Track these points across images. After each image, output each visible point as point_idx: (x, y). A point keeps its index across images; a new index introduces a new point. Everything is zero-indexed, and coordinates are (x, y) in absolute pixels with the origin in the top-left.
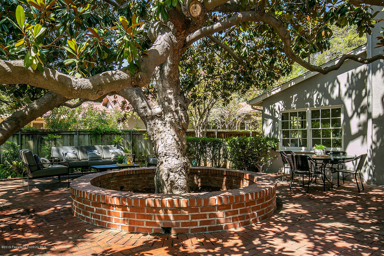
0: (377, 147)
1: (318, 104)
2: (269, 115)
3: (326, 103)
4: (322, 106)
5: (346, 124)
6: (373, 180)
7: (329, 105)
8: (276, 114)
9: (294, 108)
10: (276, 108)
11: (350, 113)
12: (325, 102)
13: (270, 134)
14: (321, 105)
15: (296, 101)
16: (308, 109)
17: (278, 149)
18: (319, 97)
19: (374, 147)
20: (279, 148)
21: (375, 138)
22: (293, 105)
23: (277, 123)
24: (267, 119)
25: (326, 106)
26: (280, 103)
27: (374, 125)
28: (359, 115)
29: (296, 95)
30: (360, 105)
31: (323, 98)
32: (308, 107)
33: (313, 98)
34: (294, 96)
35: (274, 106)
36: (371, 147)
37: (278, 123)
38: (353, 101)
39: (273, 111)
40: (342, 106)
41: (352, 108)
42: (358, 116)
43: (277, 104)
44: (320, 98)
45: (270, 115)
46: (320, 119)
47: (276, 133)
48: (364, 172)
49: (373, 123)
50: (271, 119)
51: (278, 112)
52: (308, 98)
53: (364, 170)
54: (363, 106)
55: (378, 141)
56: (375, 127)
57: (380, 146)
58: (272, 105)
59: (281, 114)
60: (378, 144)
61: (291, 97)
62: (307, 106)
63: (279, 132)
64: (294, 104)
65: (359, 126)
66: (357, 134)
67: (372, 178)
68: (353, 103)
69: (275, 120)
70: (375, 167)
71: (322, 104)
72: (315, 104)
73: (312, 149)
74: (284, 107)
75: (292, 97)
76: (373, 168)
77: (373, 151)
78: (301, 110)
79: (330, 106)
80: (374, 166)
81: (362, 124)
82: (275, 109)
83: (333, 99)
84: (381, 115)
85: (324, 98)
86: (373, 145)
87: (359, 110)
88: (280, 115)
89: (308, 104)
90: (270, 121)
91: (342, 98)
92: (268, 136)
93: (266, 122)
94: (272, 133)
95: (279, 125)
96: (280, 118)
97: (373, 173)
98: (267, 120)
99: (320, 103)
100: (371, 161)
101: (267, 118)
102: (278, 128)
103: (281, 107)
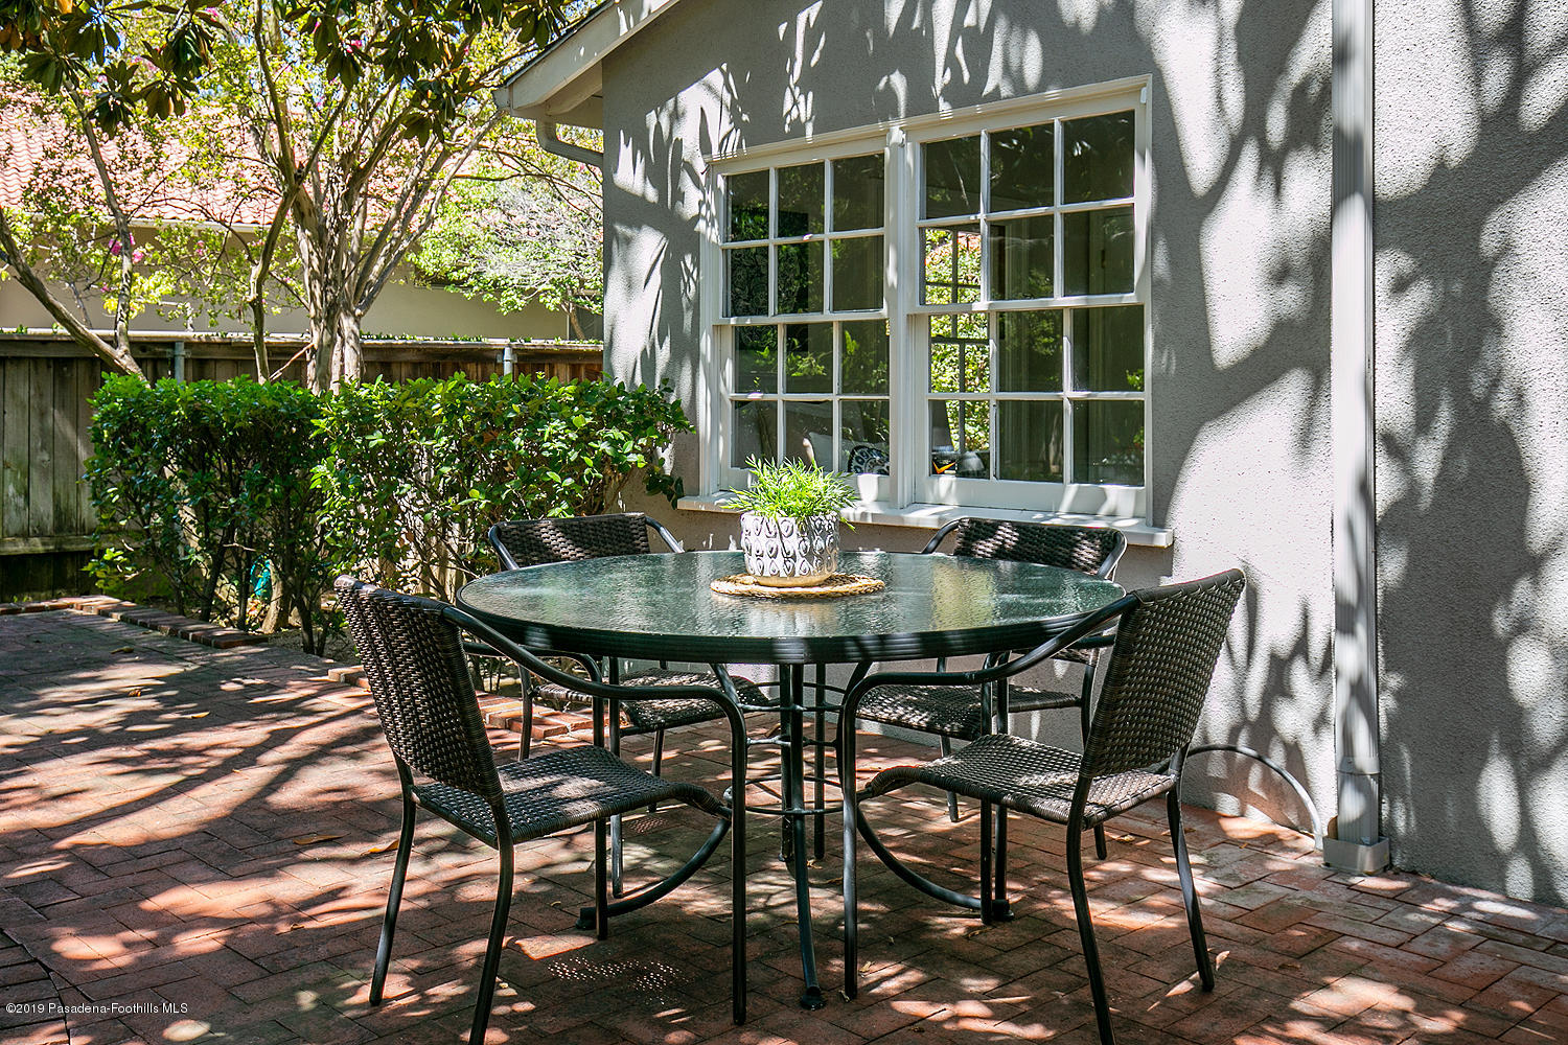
0: (1412, 490)
1: (966, 77)
2: (643, 197)
3: (1021, 69)
4: (996, 94)
5: (1173, 261)
6: (1383, 833)
7: (1042, 86)
8: (687, 183)
9: (798, 128)
10: (688, 133)
11: (1202, 159)
12: (1014, 62)
13: (648, 360)
14: (989, 88)
15: (813, 63)
16: (897, 135)
17: (696, 493)
18: (969, 20)
19: (1387, 487)
20: (707, 477)
21: (1396, 402)
22: (798, 106)
23: (688, 259)
24: (629, 232)
25: (1023, 100)
26: (710, 88)
27: (1392, 263)
28: (1273, 165)
29: (813, 11)
30: (1281, 67)
31: (1002, 24)
32: (896, 115)
33: (931, 31)
34: (802, 19)
35: (676, 116)
36: (1365, 490)
37: (696, 264)
38: (1230, 33)
39: (664, 164)
40: (1137, 91)
41: (1220, 99)
42: (1268, 179)
43: (693, 99)
44: (977, 27)
45: (652, 195)
46: (982, 216)
47: (685, 349)
48: (1317, 730)
49: (1378, 244)
50: (656, 227)
51: (700, 166)
52: (892, 29)
53: (1315, 713)
54: (1307, 81)
55: (1423, 423)
56: (1400, 286)
57: (1442, 478)
58: (663, 105)
59: (721, 183)
60: (1428, 461)
61: (783, 28)
62: (886, 107)
63: (706, 344)
64: (804, 93)
65: (1280, 275)
66: (1255, 352)
67: (1373, 807)
68: (1231, 50)
69: (681, 238)
70: (1398, 695)
71: (994, 78)
72: (942, 79)
73: (931, 500)
74: (736, 121)
75: (791, 31)
76: (1386, 703)
77: (1384, 528)
78: (851, 143)
79: (1053, 93)
80: (1394, 681)
81: (1298, 259)
82: (679, 143)
83: (1077, 24)
84: (1456, 156)
85: (1011, 26)
86: (1382, 461)
87: (1277, 123)
88: (710, 197)
89: (898, 82)
90: (649, 245)
91: (1138, 14)
92: (638, 381)
93: (625, 260)
94: (663, 355)
95: (710, 283)
96: (711, 222)
97: (1382, 749)
98: (628, 241)
99: (980, 75)
100: (1361, 630)
101: (630, 226)
102: (696, 305)
103: (720, 126)
